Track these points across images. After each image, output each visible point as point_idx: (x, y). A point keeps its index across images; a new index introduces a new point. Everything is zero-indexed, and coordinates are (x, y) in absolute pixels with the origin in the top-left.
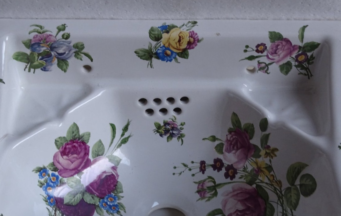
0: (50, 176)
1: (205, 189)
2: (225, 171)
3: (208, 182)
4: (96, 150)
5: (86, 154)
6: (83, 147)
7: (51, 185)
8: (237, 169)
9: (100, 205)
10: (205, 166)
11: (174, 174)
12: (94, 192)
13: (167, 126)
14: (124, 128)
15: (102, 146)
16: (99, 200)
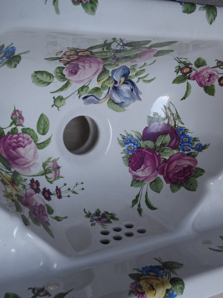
0: (191, 148)
1: (53, 170)
2: (39, 187)
3: (52, 178)
4: (158, 184)
5: (166, 177)
6: (173, 181)
7: (186, 143)
8: (30, 188)
9: (139, 141)
10: (57, 194)
11: (82, 183)
12: (147, 151)
13: (106, 220)
14: (142, 210)
15: (155, 190)
16: (141, 146)
